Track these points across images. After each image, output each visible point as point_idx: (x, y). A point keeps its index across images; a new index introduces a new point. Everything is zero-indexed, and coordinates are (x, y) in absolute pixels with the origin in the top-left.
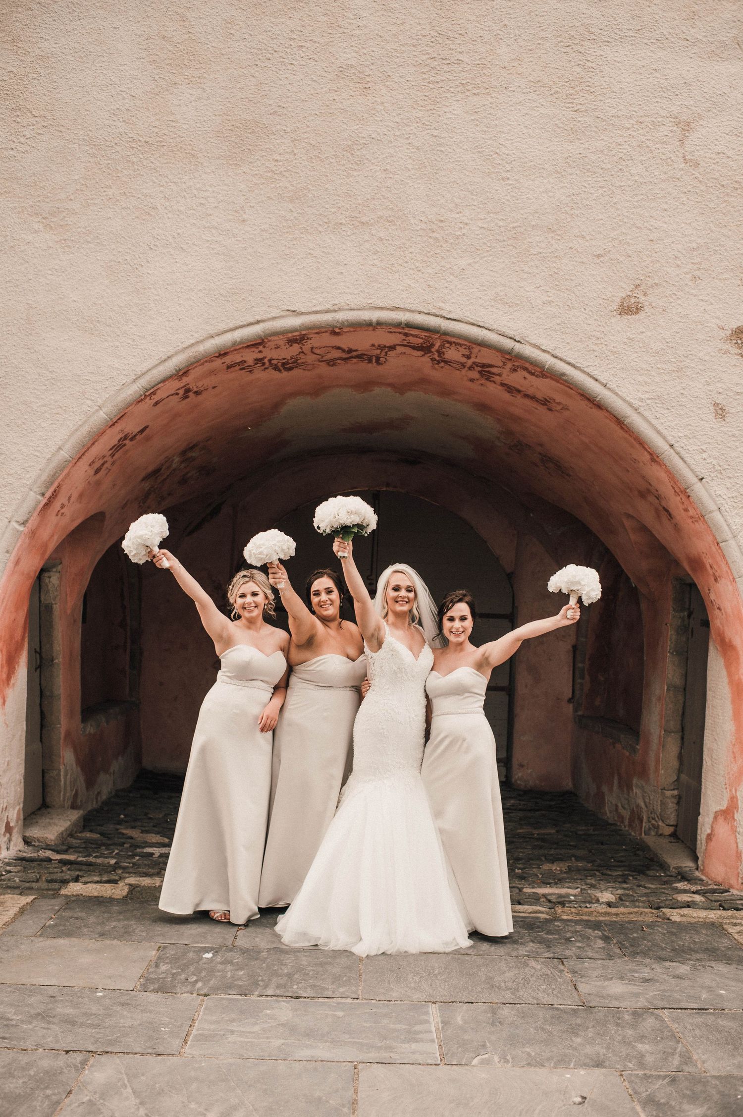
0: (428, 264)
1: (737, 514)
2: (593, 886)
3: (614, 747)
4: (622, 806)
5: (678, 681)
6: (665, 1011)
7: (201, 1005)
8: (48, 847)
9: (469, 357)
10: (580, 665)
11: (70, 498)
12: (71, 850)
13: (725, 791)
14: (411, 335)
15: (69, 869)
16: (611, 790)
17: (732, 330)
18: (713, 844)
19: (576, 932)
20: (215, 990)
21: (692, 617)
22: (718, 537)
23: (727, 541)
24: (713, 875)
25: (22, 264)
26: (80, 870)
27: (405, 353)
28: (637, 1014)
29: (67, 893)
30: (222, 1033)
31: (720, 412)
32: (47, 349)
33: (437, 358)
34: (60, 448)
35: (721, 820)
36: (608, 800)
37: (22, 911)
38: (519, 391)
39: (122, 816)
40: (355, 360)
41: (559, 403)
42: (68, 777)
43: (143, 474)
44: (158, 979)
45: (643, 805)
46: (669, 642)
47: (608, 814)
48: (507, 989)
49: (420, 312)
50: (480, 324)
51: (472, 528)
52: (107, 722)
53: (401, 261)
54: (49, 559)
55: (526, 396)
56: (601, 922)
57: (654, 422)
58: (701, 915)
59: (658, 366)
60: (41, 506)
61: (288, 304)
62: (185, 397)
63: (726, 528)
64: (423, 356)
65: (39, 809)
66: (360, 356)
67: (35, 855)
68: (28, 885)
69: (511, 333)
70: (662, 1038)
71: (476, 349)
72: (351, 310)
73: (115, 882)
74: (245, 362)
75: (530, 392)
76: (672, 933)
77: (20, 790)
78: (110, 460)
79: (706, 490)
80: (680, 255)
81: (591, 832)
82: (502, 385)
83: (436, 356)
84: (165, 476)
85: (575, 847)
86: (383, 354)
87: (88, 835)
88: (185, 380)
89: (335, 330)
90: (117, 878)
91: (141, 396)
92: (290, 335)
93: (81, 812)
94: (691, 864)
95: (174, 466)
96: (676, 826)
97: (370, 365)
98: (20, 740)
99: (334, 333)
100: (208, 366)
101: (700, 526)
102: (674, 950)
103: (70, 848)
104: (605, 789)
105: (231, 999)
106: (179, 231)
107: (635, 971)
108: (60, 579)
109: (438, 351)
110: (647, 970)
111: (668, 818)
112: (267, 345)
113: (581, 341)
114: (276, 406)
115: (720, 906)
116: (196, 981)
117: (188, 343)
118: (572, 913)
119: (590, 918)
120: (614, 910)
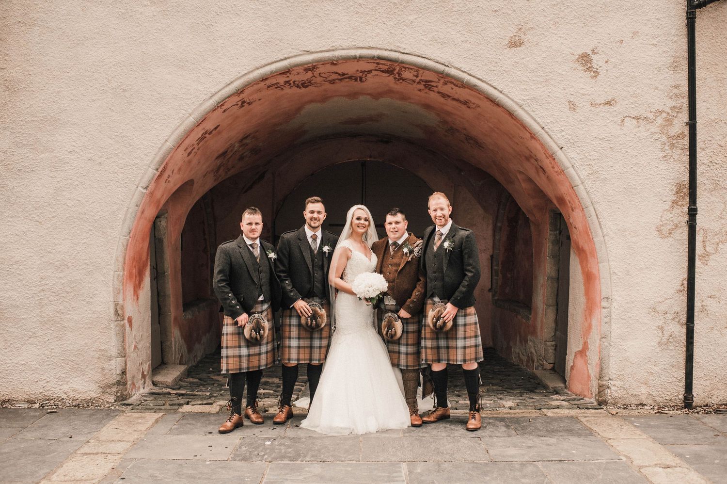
0: (390, 19)
1: (584, 169)
2: (501, 399)
3: (517, 317)
4: (522, 354)
5: (554, 274)
6: (540, 462)
7: (268, 467)
8: (167, 387)
9: (417, 76)
10: (496, 268)
11: (173, 171)
12: (182, 388)
13: (581, 339)
14: (381, 64)
15: (182, 398)
16: (515, 344)
17: (579, 55)
18: (574, 372)
19: (489, 423)
20: (276, 459)
21: (562, 234)
22: (572, 184)
23: (578, 186)
24: (574, 390)
25: (137, 26)
26: (189, 399)
27: (377, 75)
28: (523, 465)
29: (183, 411)
30: (281, 480)
31: (572, 106)
32: (156, 79)
33: (398, 78)
34: (166, 141)
35: (579, 357)
36: (514, 351)
37: (157, 421)
38: (449, 96)
39: (211, 369)
40: (347, 80)
41: (474, 103)
42: (177, 345)
43: (216, 155)
44: (241, 455)
45: (534, 352)
46: (548, 250)
47: (514, 359)
48: (447, 453)
49: (386, 50)
50: (423, 56)
51: (425, 182)
52: (199, 312)
53: (373, 18)
54: (161, 210)
55: (454, 99)
56: (505, 418)
57: (532, 114)
58: (566, 413)
59: (534, 79)
60: (156, 177)
61: (304, 46)
62: (242, 106)
63: (577, 178)
64: (389, 76)
65: (160, 365)
66: (350, 78)
67: (161, 391)
68: (158, 407)
69: (442, 61)
70: (537, 476)
71: (421, 71)
72: (343, 49)
73: (211, 404)
74: (278, 83)
75: (456, 97)
76: (547, 422)
77: (149, 352)
78: (196, 146)
79: (565, 155)
80: (545, 9)
81: (503, 370)
82: (439, 92)
83: (397, 76)
84: (230, 155)
85: (492, 378)
86: (364, 76)
87: (191, 380)
88: (242, 96)
89: (333, 62)
90: (212, 402)
91: (215, 106)
92: (306, 66)
93: (186, 366)
94: (562, 385)
95: (236, 149)
96: (554, 364)
97: (356, 82)
98: (148, 321)
99: (333, 64)
100: (256, 87)
101: (561, 177)
102: (547, 431)
103: (181, 387)
104: (511, 344)
105: (285, 464)
106: (235, 3)
107: (523, 443)
108: (167, 222)
109: (398, 73)
110: (531, 442)
111: (549, 359)
112: (292, 73)
113: (486, 65)
114: (299, 109)
115: (578, 407)
116: (264, 455)
117: (243, 73)
118: (488, 413)
119: (498, 416)
120: (513, 411)
